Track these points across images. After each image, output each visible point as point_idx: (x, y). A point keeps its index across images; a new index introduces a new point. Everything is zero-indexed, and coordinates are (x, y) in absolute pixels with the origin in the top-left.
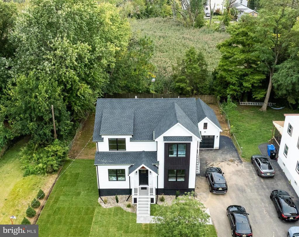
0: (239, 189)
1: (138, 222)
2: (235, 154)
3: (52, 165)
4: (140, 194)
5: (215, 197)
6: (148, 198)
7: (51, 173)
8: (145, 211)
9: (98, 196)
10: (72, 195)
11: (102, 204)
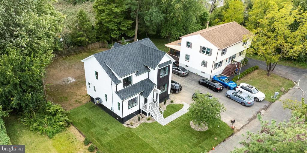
1: (163, 125)
6: (157, 109)
8: (160, 117)
9: (121, 124)
10: (104, 132)
11: (131, 127)
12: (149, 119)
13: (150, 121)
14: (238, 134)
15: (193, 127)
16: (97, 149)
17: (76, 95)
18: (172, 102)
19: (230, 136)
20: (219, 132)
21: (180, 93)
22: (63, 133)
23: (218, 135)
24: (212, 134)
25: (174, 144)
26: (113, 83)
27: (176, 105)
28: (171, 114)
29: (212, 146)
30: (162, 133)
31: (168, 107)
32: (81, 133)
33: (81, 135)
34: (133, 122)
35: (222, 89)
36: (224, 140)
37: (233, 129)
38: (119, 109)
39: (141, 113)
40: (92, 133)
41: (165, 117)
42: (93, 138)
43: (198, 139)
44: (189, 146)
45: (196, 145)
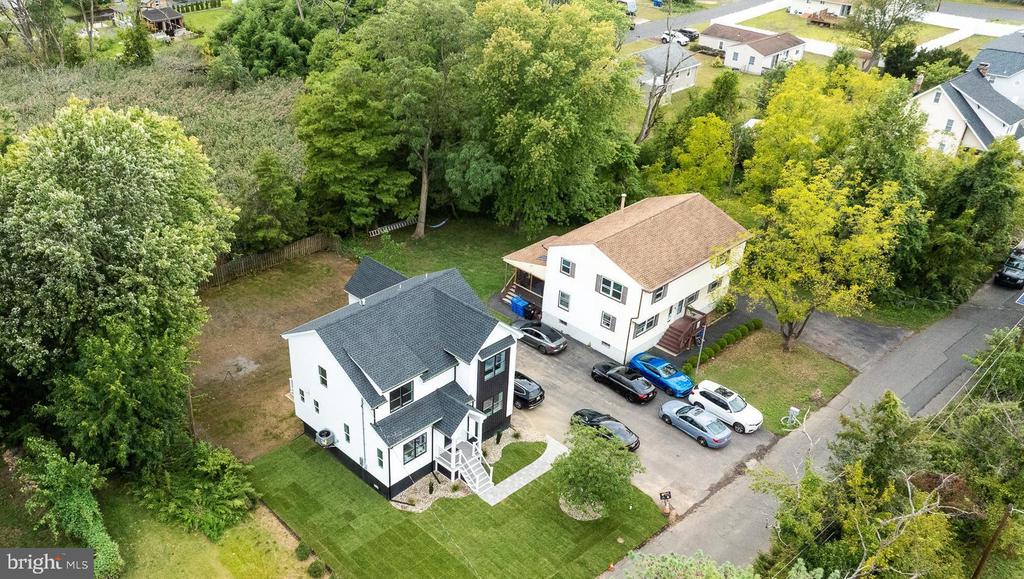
1: (491, 504)
5: (533, 414)
6: (476, 461)
7: (253, 509)
8: (484, 482)
9: (385, 501)
10: (342, 523)
11: (410, 508)
12: (455, 489)
13: (460, 494)
14: (678, 527)
15: (565, 509)
16: (329, 570)
17: (265, 416)
18: (517, 436)
19: (656, 534)
20: (629, 522)
21: (540, 409)
22: (241, 526)
23: (626, 531)
24: (613, 529)
25: (516, 556)
26: (367, 406)
27: (527, 445)
28: (512, 474)
29: (609, 561)
30: (487, 528)
31: (505, 451)
32: (287, 527)
33: (288, 532)
34: (416, 497)
35: (653, 398)
36: (642, 545)
37: (667, 515)
38: (381, 464)
39: (436, 470)
40: (314, 527)
41: (496, 481)
42: (318, 541)
43: (576, 541)
44: (552, 561)
45: (568, 559)
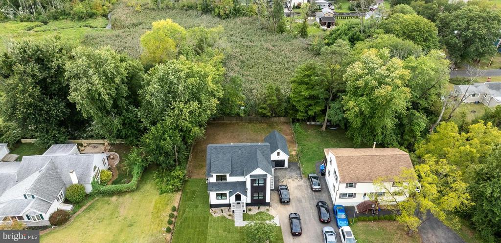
0: (298, 200)
1: (236, 226)
2: (298, 172)
3: (177, 186)
4: (236, 208)
5: (282, 206)
6: (241, 210)
7: (177, 191)
8: (239, 218)
10: (193, 208)
11: (213, 214)
12: (230, 215)
16: (176, 217)
18: (268, 210)
30: (226, 232)
31: (259, 213)
32: (180, 201)
34: (217, 211)
41: (243, 220)
